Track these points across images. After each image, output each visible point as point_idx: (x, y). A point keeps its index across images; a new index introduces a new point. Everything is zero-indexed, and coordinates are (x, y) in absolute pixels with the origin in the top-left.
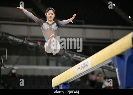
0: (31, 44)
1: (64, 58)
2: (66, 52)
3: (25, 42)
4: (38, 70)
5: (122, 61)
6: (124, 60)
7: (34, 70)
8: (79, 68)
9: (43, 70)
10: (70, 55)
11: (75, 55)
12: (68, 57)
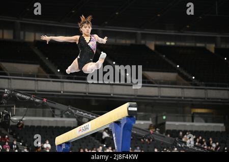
0: (37, 100)
1: (68, 114)
2: (69, 109)
3: (32, 99)
4: (44, 120)
5: (119, 127)
6: (121, 127)
7: (41, 121)
8: (81, 130)
9: (48, 121)
10: (73, 111)
11: (78, 111)
12: (72, 112)
